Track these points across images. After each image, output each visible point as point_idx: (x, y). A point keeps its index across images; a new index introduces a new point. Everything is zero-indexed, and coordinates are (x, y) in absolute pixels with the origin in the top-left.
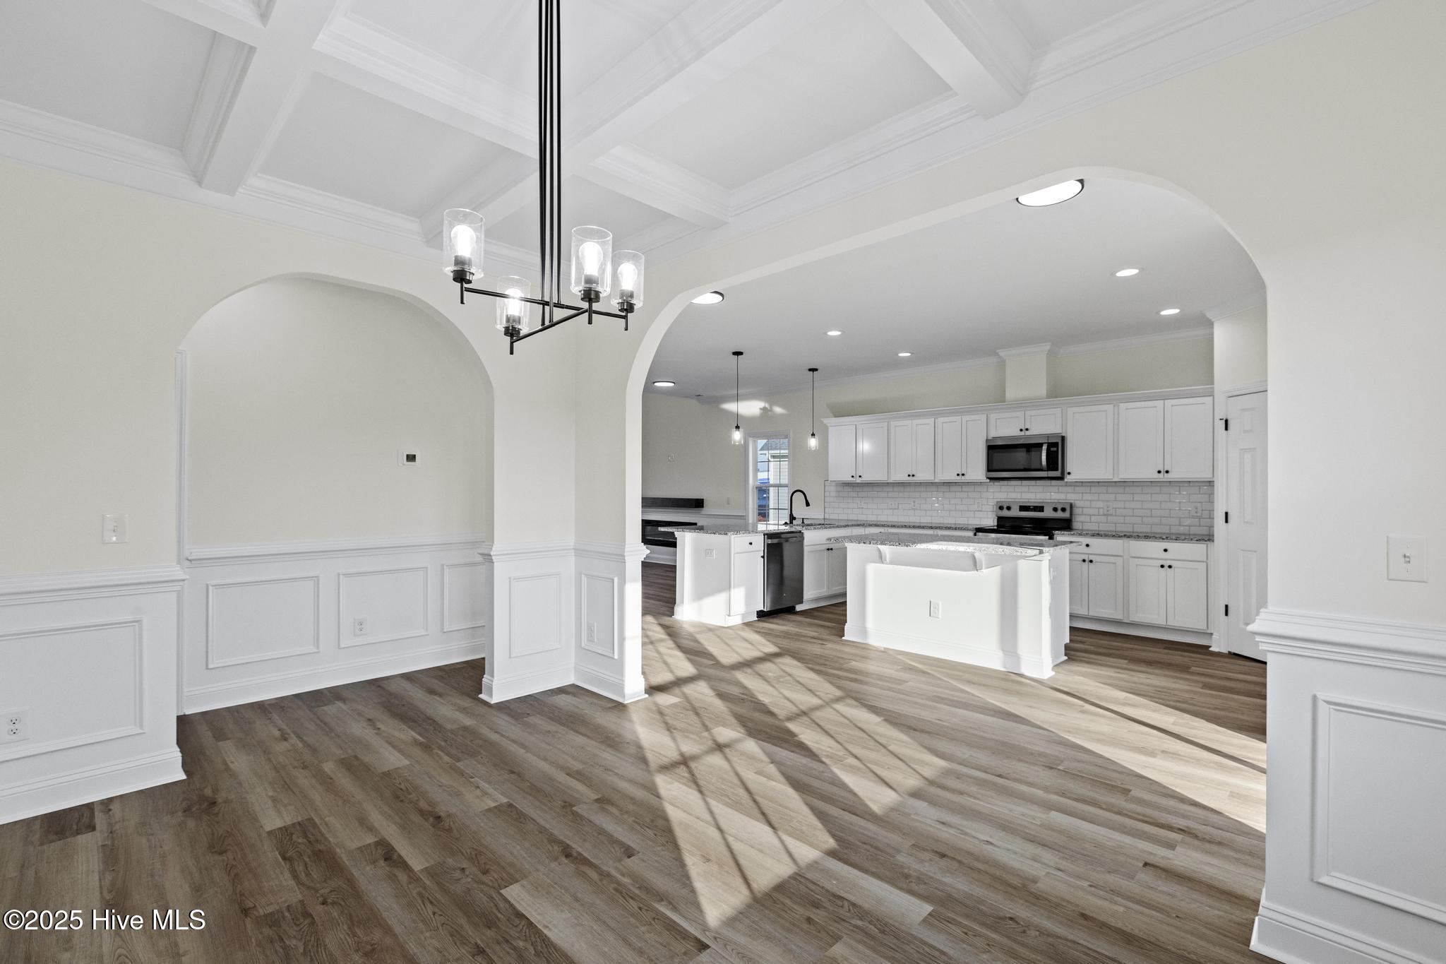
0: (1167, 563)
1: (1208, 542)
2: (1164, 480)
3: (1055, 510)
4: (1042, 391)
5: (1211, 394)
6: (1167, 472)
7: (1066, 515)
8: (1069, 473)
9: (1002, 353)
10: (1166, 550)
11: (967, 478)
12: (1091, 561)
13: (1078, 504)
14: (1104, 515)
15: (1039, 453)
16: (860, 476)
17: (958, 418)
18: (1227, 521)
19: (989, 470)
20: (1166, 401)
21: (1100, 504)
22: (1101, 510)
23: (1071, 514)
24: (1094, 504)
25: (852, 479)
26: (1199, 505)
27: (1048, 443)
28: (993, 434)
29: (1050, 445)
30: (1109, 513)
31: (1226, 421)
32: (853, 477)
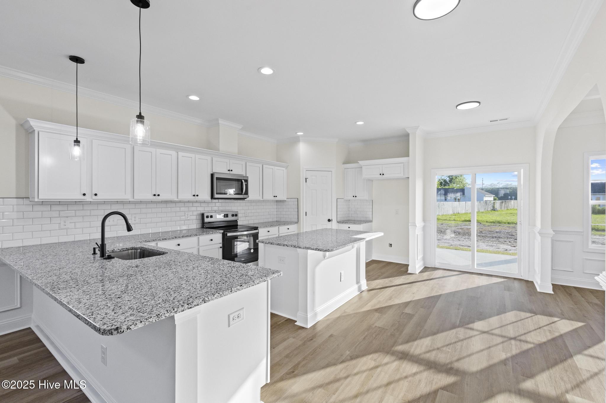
5: (286, 167)
6: (276, 196)
10: (288, 229)
11: (199, 198)
18: (306, 215)
20: (275, 167)
22: (244, 214)
25: (83, 197)
27: (244, 180)
28: (214, 170)
31: (306, 179)
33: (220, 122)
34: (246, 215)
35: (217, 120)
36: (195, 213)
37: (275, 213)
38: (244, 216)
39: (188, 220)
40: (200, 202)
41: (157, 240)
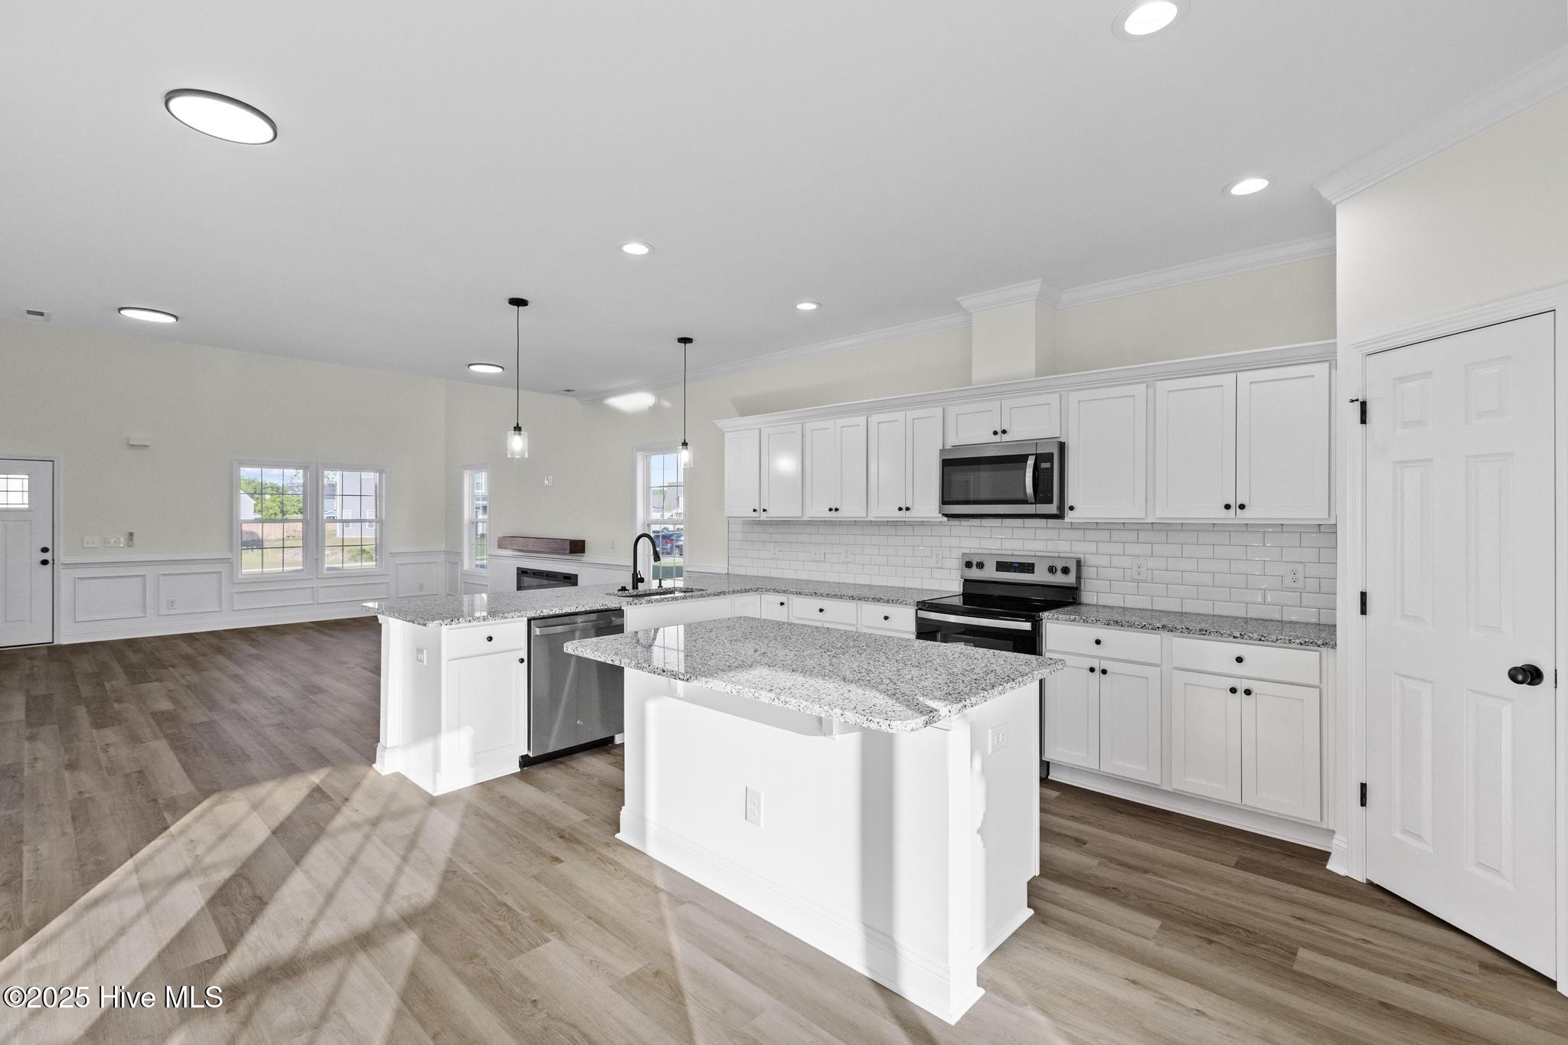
0: (1241, 685)
1: (1324, 649)
2: (1236, 522)
3: (1052, 570)
4: (1026, 363)
5: (1329, 358)
6: (1242, 507)
7: (1070, 579)
8: (1071, 508)
9: (966, 302)
10: (1239, 660)
11: (915, 514)
12: (1104, 672)
13: (1090, 560)
14: (1133, 581)
15: (1022, 472)
16: (764, 510)
17: (899, 415)
18: (1363, 612)
19: (945, 501)
20: (1239, 374)
21: (1126, 562)
23: (1079, 577)
24: (1116, 561)
25: (753, 514)
26: (1300, 567)
27: (1036, 454)
28: (952, 441)
29: (1040, 458)
30: (1140, 577)
31: (1363, 405)
32: (755, 510)
38: (1128, 577)
39: (941, 568)
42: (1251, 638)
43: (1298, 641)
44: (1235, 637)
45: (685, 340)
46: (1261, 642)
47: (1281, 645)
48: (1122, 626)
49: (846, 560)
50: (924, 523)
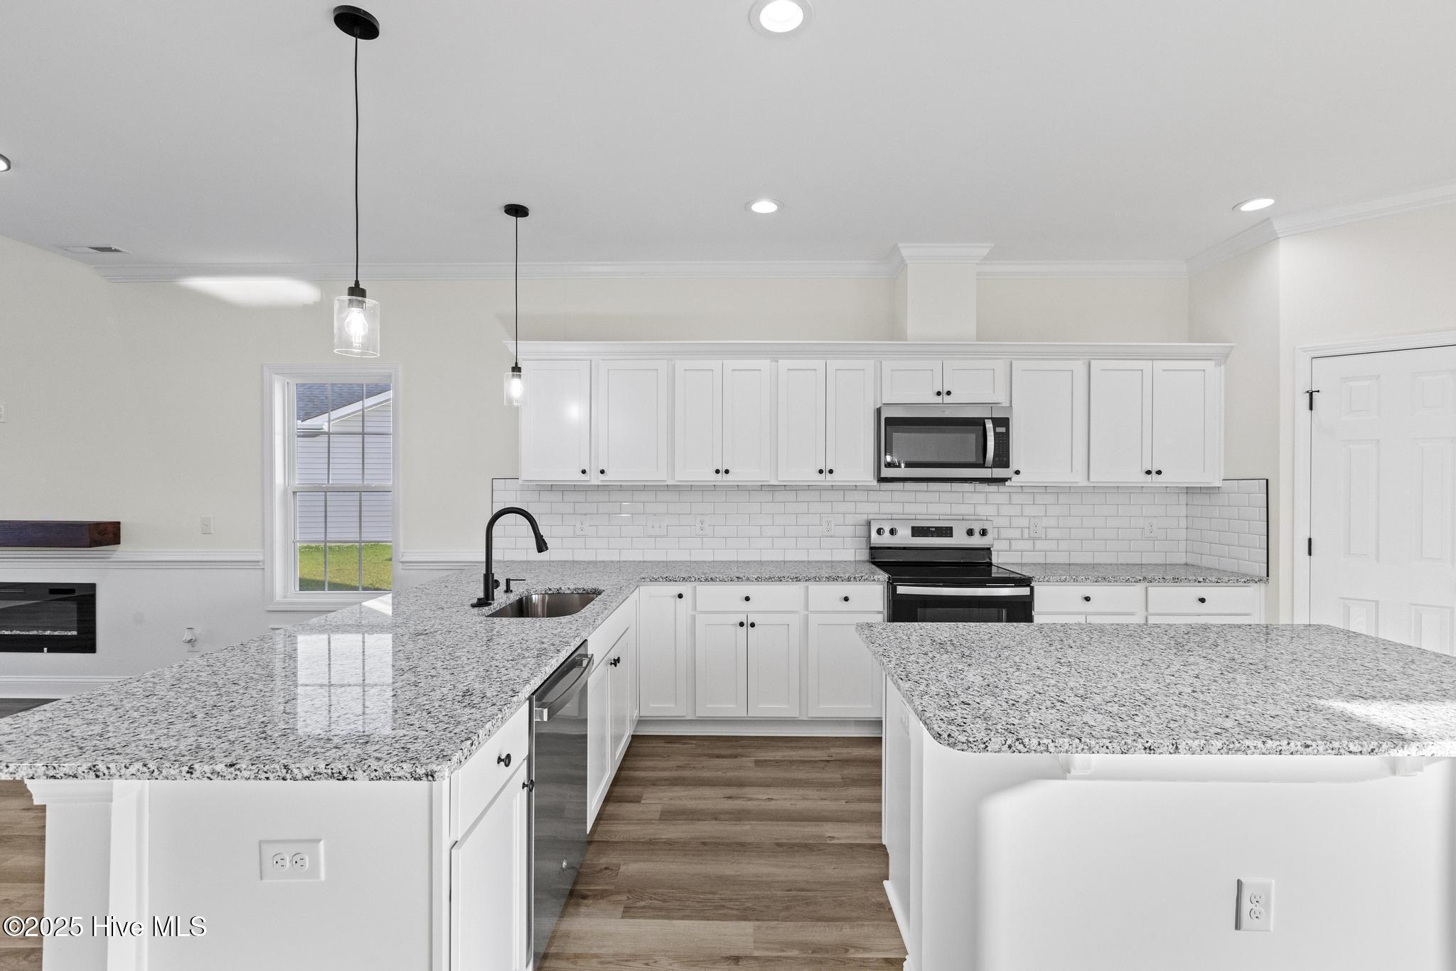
3: (970, 532)
4: (966, 325)
6: (1159, 473)
7: (977, 541)
8: (1017, 473)
11: (837, 478)
14: (1030, 538)
16: (602, 472)
17: (818, 363)
18: (1310, 553)
19: (878, 464)
20: (1155, 362)
22: (1026, 531)
23: (986, 539)
25: (583, 477)
27: (994, 420)
28: (886, 398)
29: (997, 422)
31: (1311, 396)
32: (584, 472)
33: (905, 252)
34: (1033, 535)
35: (895, 249)
36: (850, 519)
37: (1182, 534)
38: (1026, 536)
39: (831, 537)
40: (844, 489)
41: (693, 579)
42: (1211, 581)
43: (1243, 580)
44: (1199, 582)
45: (517, 211)
46: (1217, 584)
47: (1231, 584)
48: (1109, 582)
49: (701, 532)
50: (811, 488)
